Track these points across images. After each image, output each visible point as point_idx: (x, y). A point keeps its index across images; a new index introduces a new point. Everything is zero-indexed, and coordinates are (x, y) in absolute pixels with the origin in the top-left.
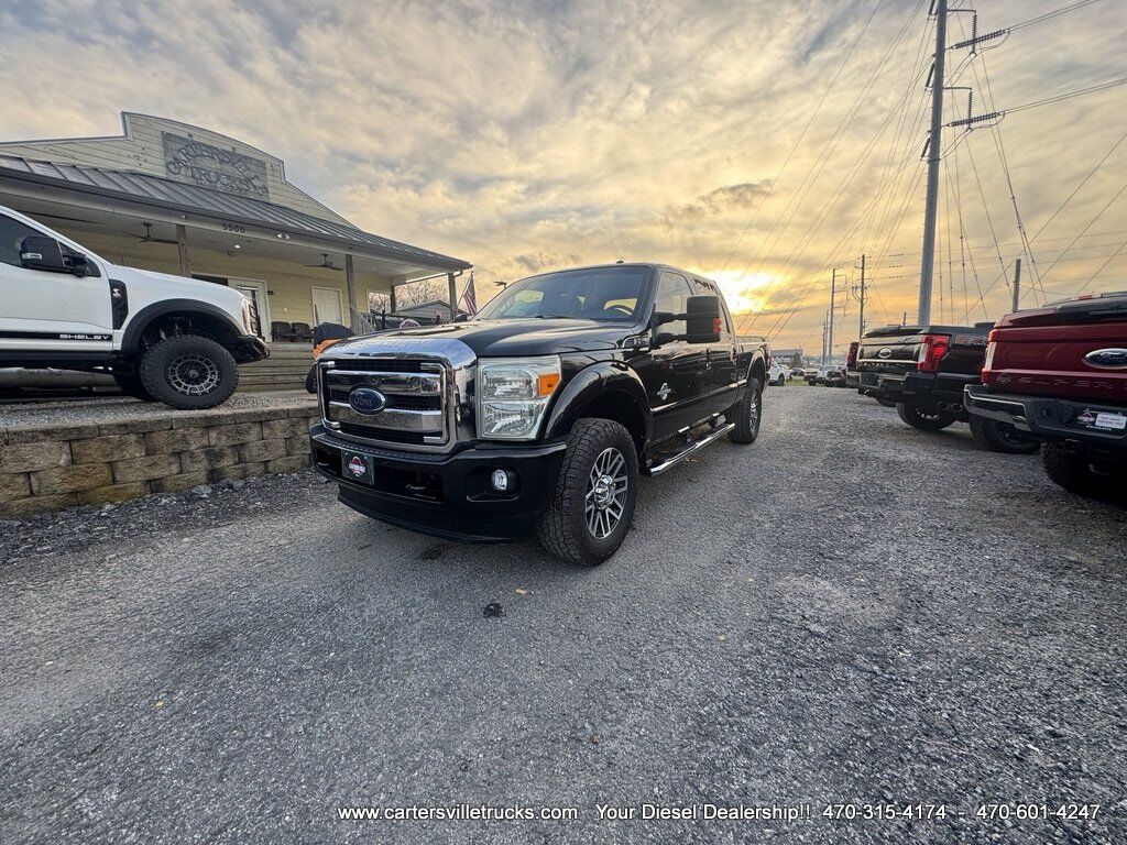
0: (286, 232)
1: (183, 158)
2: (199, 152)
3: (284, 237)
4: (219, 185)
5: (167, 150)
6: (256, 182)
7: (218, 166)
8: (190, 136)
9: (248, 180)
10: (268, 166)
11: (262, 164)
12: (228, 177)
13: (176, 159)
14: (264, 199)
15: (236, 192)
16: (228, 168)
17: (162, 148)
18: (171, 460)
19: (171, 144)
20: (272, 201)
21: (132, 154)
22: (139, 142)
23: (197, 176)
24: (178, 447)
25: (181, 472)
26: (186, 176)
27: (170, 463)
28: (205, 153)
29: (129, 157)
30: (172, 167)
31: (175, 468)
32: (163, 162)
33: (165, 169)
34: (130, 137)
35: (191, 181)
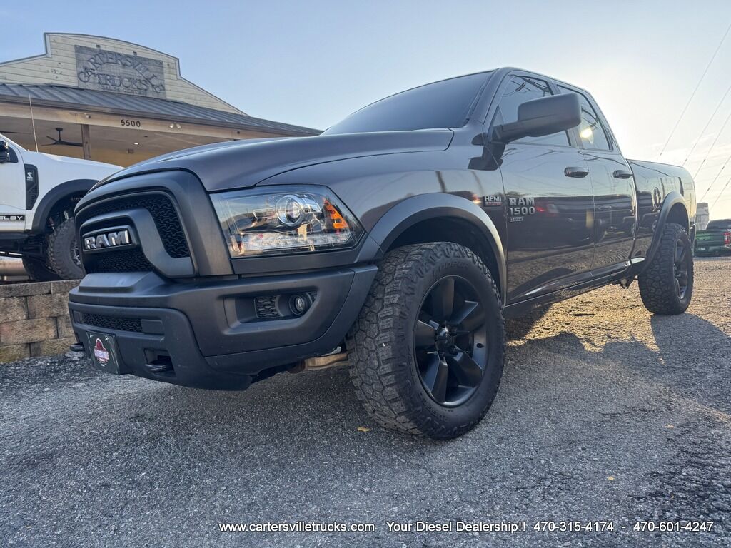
0: (178, 122)
1: (92, 66)
2: (105, 60)
3: (175, 127)
4: (121, 88)
5: (78, 61)
6: (154, 82)
7: (121, 70)
8: (98, 46)
9: (147, 80)
10: (165, 64)
11: (160, 63)
12: (130, 79)
13: (85, 69)
14: (161, 96)
15: (137, 93)
16: (130, 72)
17: (74, 61)
18: (49, 324)
19: (82, 55)
20: (169, 98)
21: (50, 69)
22: (56, 58)
23: (104, 82)
24: (55, 311)
25: (57, 336)
26: (94, 83)
27: (48, 328)
28: (110, 60)
29: (48, 72)
30: (82, 76)
31: (52, 333)
32: (76, 73)
33: (76, 79)
34: (50, 55)
35: (98, 87)
